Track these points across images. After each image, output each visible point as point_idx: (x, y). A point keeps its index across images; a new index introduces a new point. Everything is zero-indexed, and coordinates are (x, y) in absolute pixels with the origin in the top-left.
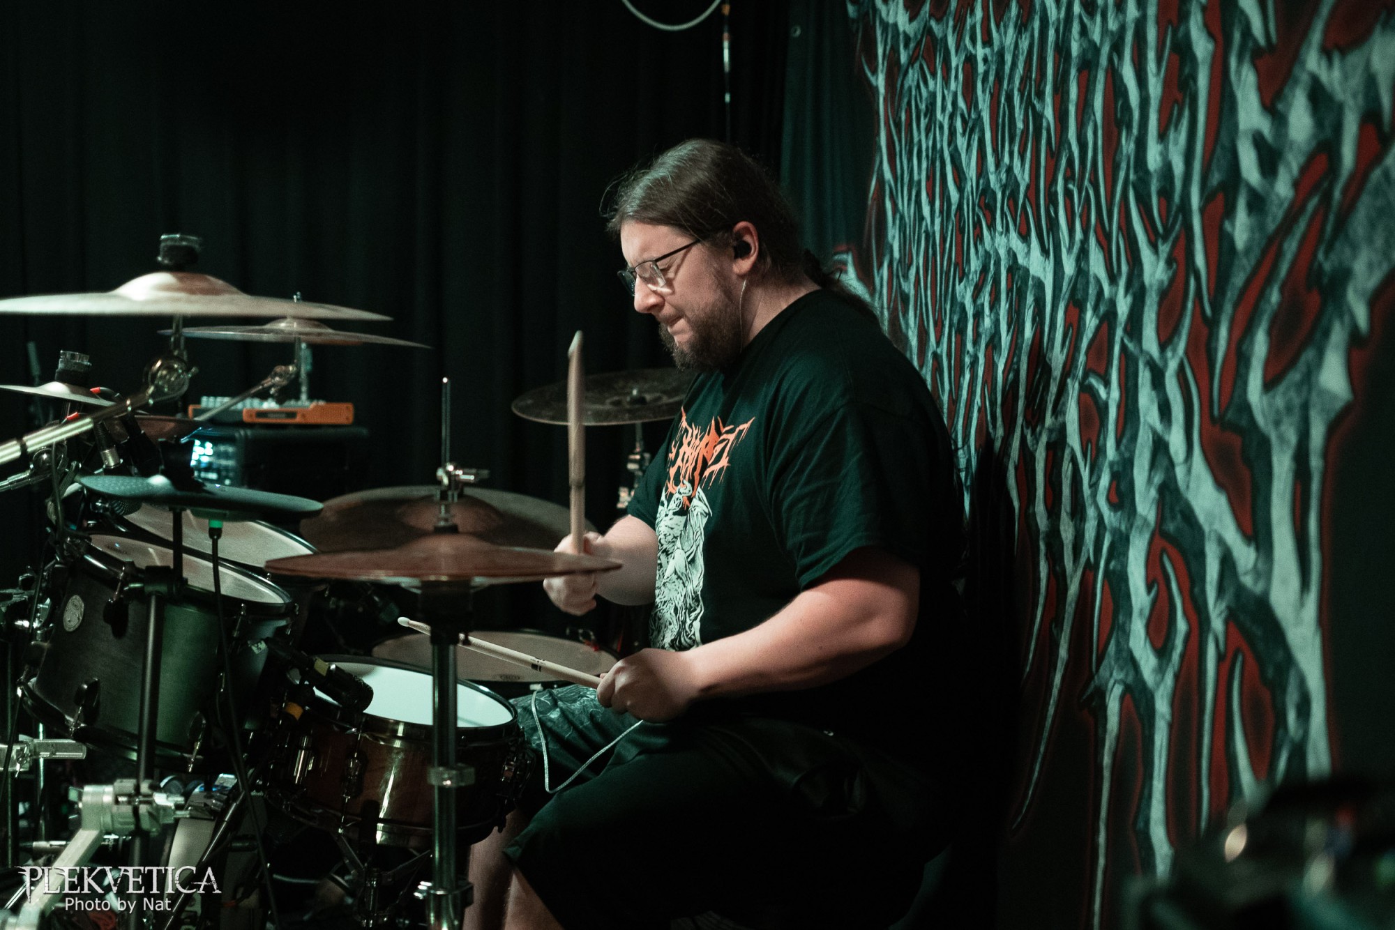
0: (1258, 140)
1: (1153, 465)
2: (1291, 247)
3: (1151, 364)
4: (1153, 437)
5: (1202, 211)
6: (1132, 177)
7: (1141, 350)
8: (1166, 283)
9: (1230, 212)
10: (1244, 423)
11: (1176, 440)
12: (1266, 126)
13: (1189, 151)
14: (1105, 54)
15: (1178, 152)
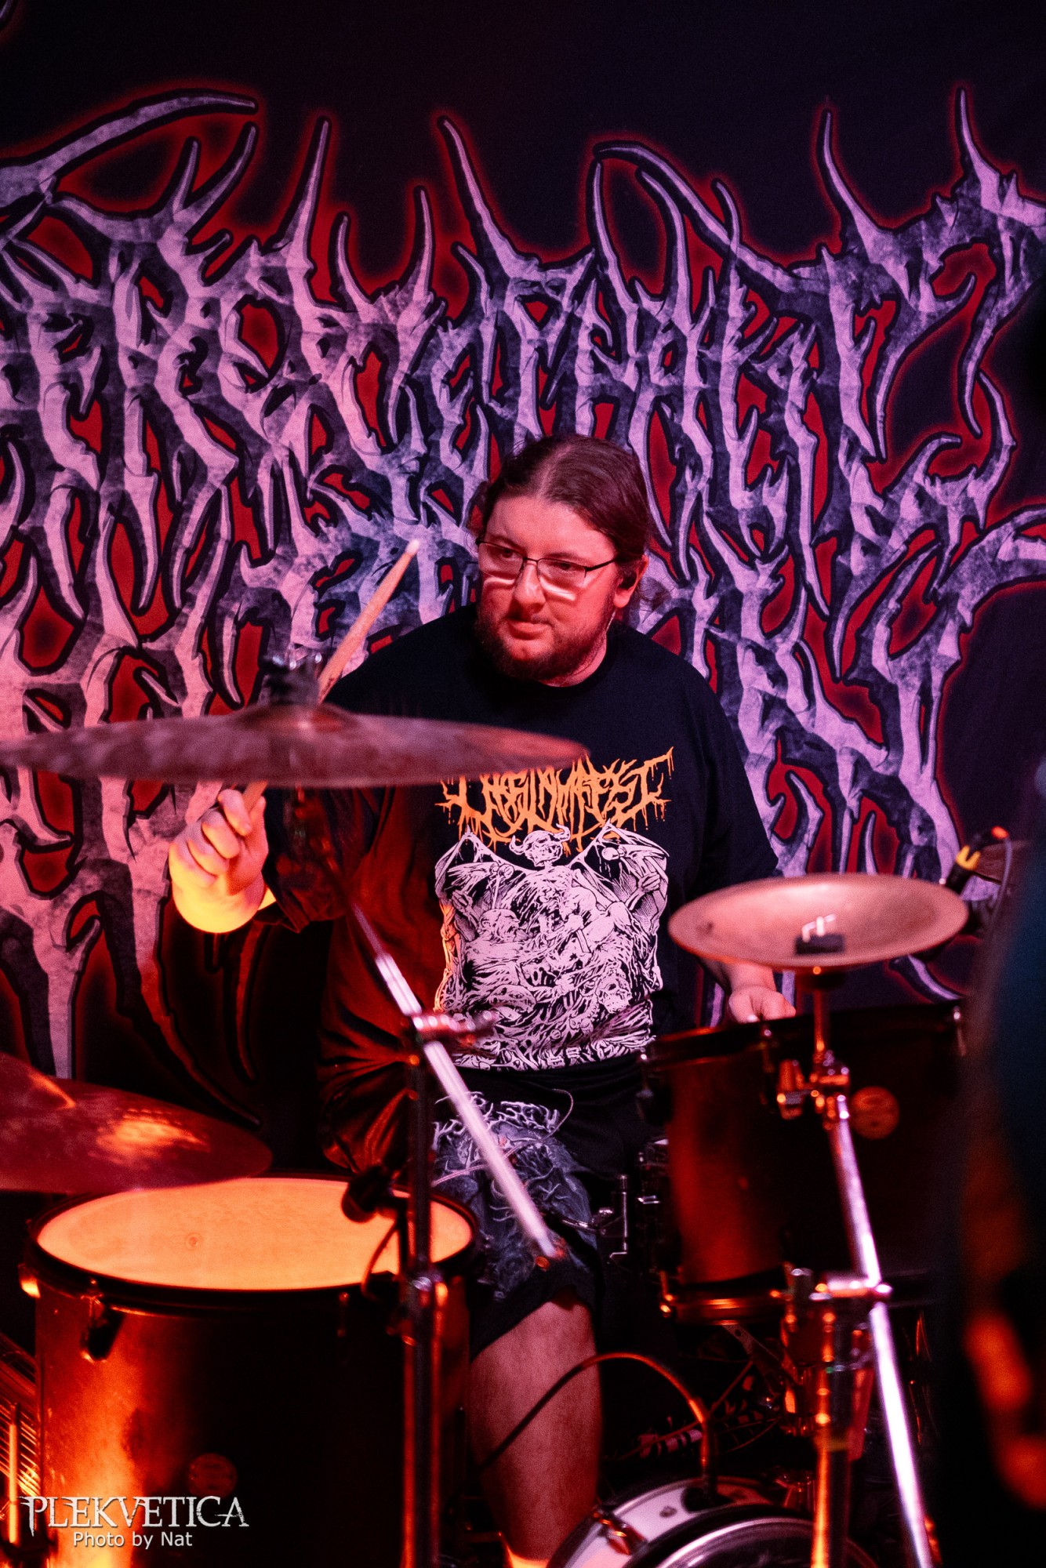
0: (870, 512)
1: (765, 716)
2: (906, 578)
3: (754, 647)
4: (764, 700)
5: (813, 546)
6: (705, 507)
7: (739, 638)
8: (771, 592)
9: (845, 549)
10: (870, 678)
11: (794, 697)
12: (878, 505)
13: (792, 506)
14: (646, 400)
15: (775, 502)
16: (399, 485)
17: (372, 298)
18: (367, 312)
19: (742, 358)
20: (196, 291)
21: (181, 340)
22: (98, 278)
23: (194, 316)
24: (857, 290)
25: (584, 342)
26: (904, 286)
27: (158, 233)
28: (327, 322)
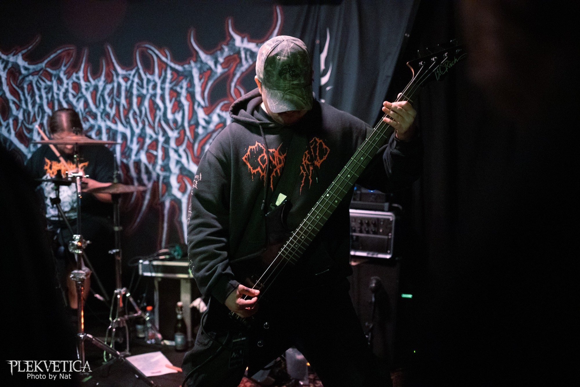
0: (205, 120)
1: (176, 165)
3: (174, 149)
4: (176, 160)
5: (188, 127)
6: (162, 118)
7: (170, 146)
8: (177, 137)
9: (197, 128)
11: (184, 160)
12: (207, 118)
13: (183, 117)
14: (148, 96)
15: (179, 117)
16: (99, 115)
17: (94, 79)
18: (93, 82)
19: (171, 86)
20: (65, 81)
21: (63, 90)
22: (51, 81)
23: (65, 86)
24: (200, 69)
25: (135, 85)
26: (213, 67)
27: (60, 72)
28: (86, 85)
